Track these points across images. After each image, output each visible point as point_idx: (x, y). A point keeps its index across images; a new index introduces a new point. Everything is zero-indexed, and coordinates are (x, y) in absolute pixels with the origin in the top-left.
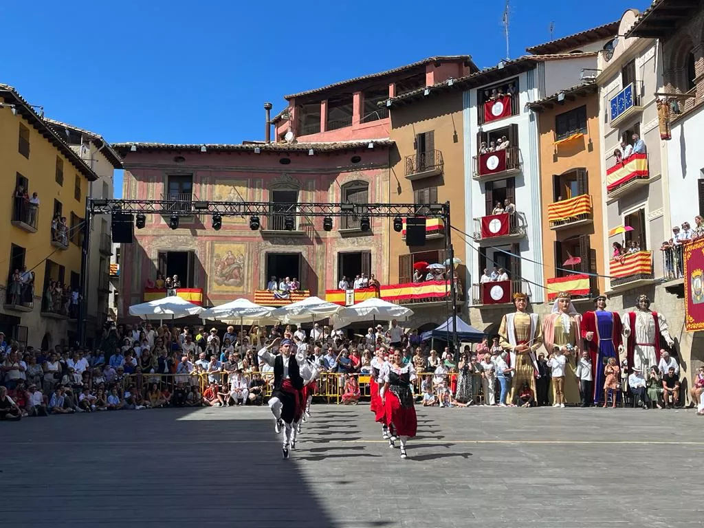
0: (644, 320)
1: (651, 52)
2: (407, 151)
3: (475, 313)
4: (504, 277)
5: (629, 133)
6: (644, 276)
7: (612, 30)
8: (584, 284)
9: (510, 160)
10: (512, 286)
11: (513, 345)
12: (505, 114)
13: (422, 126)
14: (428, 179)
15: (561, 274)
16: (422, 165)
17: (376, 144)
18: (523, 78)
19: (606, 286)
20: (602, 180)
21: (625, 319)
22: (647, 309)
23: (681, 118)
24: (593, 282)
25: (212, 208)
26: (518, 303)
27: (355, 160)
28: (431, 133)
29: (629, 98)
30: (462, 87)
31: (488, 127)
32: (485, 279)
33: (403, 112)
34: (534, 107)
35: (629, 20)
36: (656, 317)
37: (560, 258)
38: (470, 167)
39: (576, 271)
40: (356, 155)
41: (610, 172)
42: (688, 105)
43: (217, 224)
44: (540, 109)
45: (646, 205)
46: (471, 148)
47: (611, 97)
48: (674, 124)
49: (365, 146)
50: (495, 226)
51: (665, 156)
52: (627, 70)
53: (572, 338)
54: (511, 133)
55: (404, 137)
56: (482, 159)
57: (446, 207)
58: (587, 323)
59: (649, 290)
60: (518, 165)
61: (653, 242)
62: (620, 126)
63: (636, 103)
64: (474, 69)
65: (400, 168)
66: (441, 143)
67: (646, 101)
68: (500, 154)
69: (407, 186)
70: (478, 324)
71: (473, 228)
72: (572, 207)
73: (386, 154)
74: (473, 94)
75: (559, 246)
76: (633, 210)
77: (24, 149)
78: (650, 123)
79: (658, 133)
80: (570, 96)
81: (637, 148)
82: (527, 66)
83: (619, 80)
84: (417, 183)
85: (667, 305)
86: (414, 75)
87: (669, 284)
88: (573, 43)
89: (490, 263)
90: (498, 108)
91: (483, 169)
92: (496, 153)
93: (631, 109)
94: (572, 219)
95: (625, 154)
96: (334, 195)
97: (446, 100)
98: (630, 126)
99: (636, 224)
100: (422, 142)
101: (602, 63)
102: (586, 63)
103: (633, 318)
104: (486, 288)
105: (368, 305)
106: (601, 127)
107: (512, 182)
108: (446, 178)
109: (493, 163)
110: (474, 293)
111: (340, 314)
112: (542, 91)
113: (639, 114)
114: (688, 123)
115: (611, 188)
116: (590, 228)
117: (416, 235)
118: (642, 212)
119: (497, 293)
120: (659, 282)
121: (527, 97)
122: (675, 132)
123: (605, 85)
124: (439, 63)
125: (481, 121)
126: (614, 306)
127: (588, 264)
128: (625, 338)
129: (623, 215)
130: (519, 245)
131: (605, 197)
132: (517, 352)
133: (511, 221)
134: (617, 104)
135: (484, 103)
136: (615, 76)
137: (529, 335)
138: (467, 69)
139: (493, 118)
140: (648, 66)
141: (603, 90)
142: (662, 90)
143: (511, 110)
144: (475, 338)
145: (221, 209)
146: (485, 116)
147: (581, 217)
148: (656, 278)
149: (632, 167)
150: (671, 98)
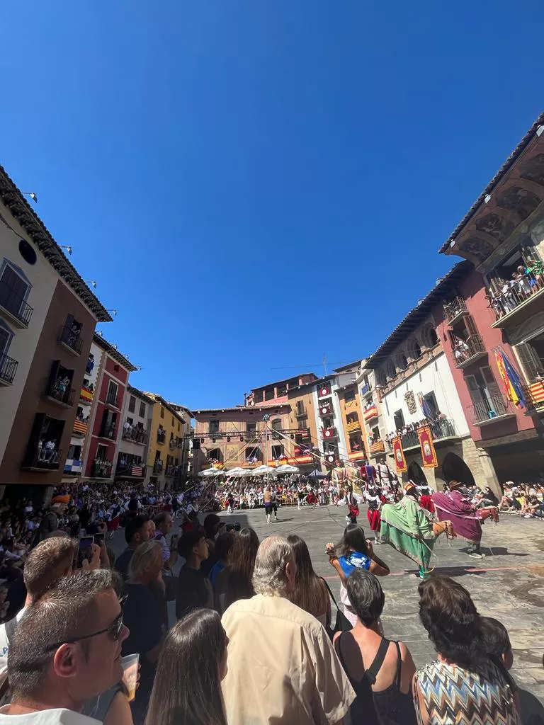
0: (383, 468)
1: (372, 373)
2: (294, 408)
3: (324, 468)
4: (333, 453)
5: (369, 399)
6: (381, 451)
7: (359, 363)
8: (361, 454)
9: (330, 410)
10: (336, 456)
11: (337, 480)
12: (327, 394)
13: (299, 399)
14: (302, 417)
15: (353, 450)
16: (300, 413)
17: (283, 406)
18: (332, 381)
19: (369, 456)
20: (363, 416)
21: (376, 468)
22: (384, 464)
23: (385, 395)
24: (365, 454)
25: (227, 435)
26: (338, 464)
27: (277, 412)
28: (302, 401)
29: (367, 388)
30: (311, 385)
31: (321, 398)
32: (326, 453)
33: (292, 394)
34: (335, 391)
35: (364, 363)
36: (387, 467)
37: (352, 445)
38: (317, 413)
39: (358, 449)
40: (276, 410)
41: (365, 413)
42: (386, 391)
43: (229, 441)
44: (339, 392)
45: (378, 425)
46: (316, 406)
47: (362, 387)
48: (382, 397)
49: (279, 407)
50: (328, 434)
51: (382, 408)
52: (365, 377)
53: (358, 476)
54: (329, 400)
55: (293, 403)
56: (321, 410)
57: (309, 430)
58: (363, 470)
59: (384, 456)
60: (333, 412)
61: (383, 437)
62: (365, 397)
63: (370, 390)
64: (316, 378)
65: (292, 413)
66: (306, 405)
67: (373, 389)
68: (327, 408)
69: (295, 420)
70: (325, 472)
71: (319, 435)
72: (355, 425)
73: (287, 409)
74: (315, 387)
75: (351, 440)
76: (374, 427)
77: (162, 416)
78: (375, 396)
79: (378, 401)
80: (348, 387)
81: (372, 405)
82: (333, 377)
83: (363, 382)
84: (299, 419)
85: (390, 461)
86: (294, 381)
87: (390, 454)
88: (348, 368)
89: (327, 447)
90: (324, 392)
91: (321, 413)
92: (325, 407)
93: (369, 392)
94: (355, 430)
95: (368, 408)
96: (269, 425)
97: (306, 390)
98: (369, 397)
99: (376, 431)
100: (300, 404)
101: (357, 376)
102: (351, 376)
103: (379, 467)
104: (327, 457)
105: (284, 467)
106: (360, 397)
107: (332, 417)
108: (308, 416)
109: (324, 411)
110: (322, 459)
111: (274, 471)
112: (339, 385)
113: (371, 393)
114: (387, 397)
115: (367, 419)
116: (361, 433)
117: (299, 439)
118: (377, 428)
119: (331, 459)
120: (386, 453)
121: (334, 388)
122: (383, 400)
123: (359, 383)
124: (303, 376)
125: (319, 396)
126: (372, 463)
127: (362, 447)
128: (378, 476)
129: (372, 428)
130: (337, 440)
131: (365, 423)
132: (339, 483)
133: (334, 432)
134: (364, 390)
135: (319, 390)
136: (362, 380)
137: (342, 476)
138: (313, 378)
139: (323, 395)
140: (372, 377)
141: (359, 385)
142: (377, 386)
143: (329, 392)
144: (322, 477)
145: (230, 435)
146: (320, 395)
147: (358, 429)
148: (386, 451)
149: (372, 412)
150: (381, 388)
